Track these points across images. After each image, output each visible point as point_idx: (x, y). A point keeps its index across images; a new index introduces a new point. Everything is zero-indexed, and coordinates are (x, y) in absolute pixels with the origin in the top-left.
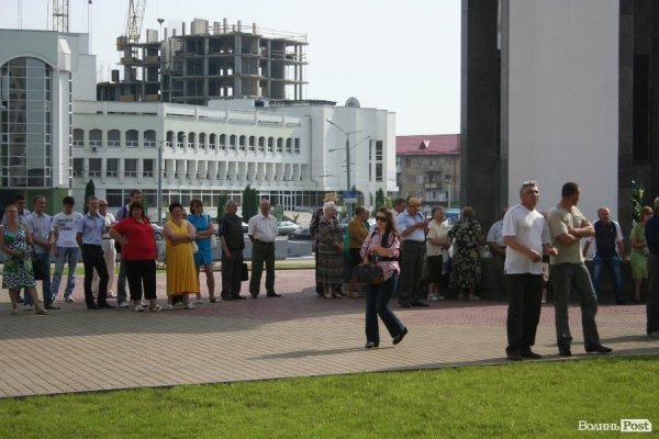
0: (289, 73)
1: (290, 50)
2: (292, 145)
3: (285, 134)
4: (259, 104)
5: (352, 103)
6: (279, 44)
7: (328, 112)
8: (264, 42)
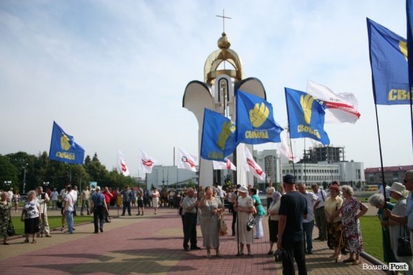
0: (341, 155)
1: (340, 149)
2: (336, 171)
3: (334, 169)
4: (329, 163)
5: (352, 161)
6: (338, 149)
7: (345, 164)
8: (334, 148)
